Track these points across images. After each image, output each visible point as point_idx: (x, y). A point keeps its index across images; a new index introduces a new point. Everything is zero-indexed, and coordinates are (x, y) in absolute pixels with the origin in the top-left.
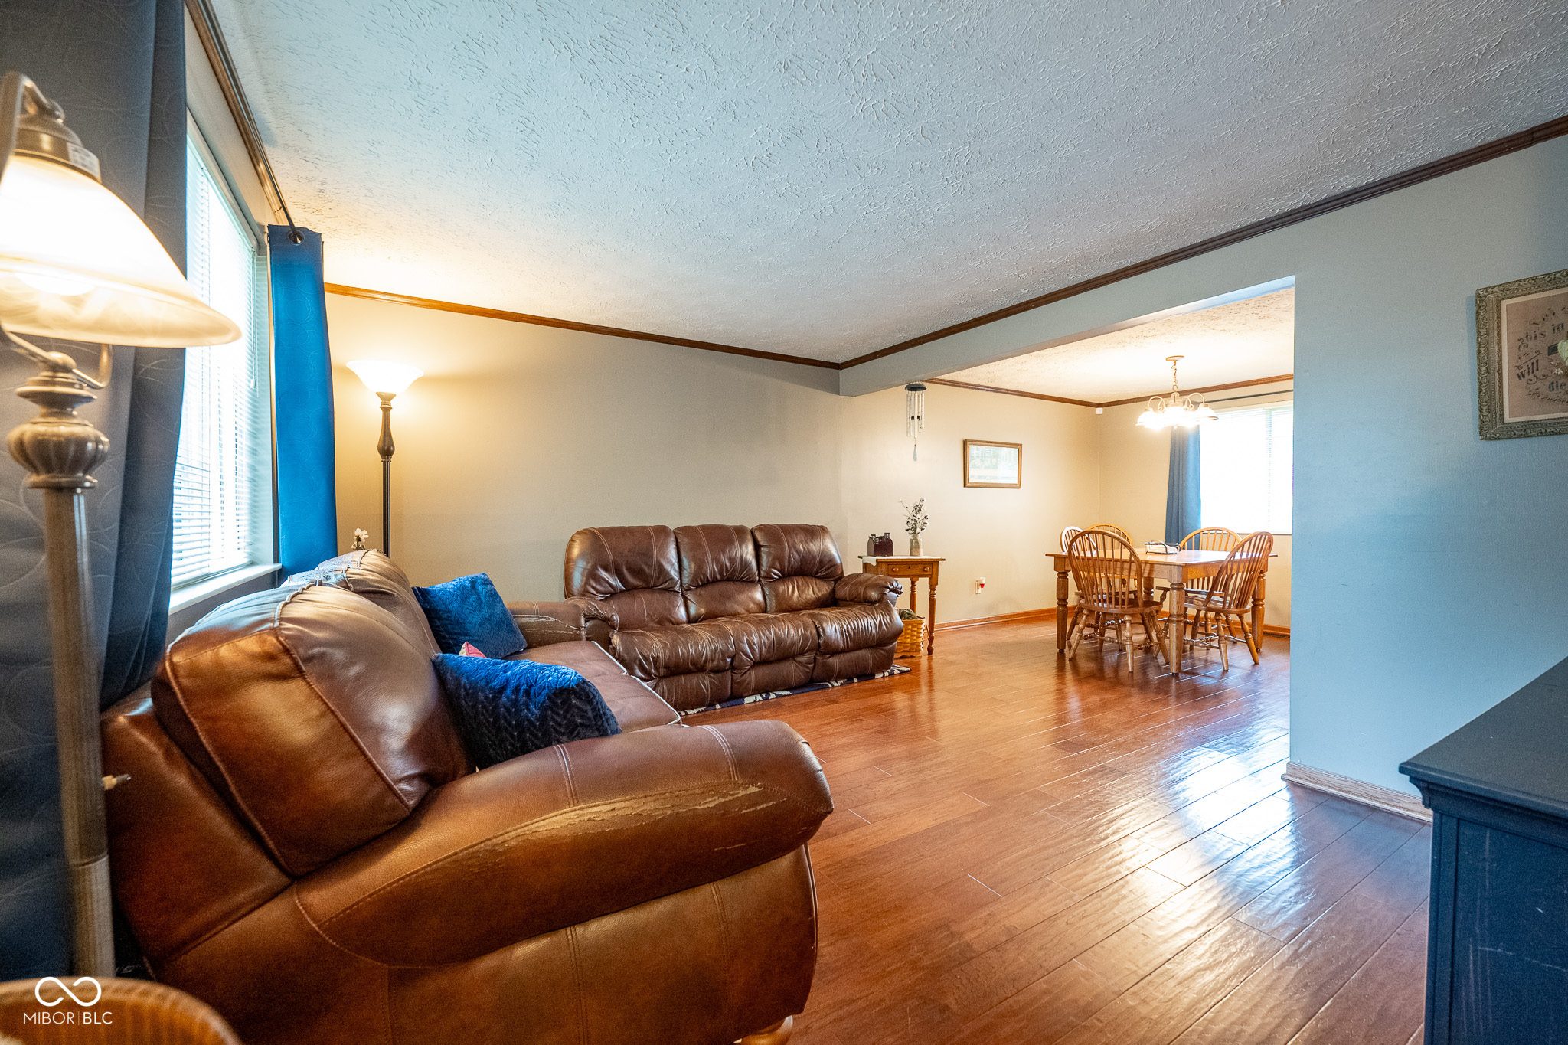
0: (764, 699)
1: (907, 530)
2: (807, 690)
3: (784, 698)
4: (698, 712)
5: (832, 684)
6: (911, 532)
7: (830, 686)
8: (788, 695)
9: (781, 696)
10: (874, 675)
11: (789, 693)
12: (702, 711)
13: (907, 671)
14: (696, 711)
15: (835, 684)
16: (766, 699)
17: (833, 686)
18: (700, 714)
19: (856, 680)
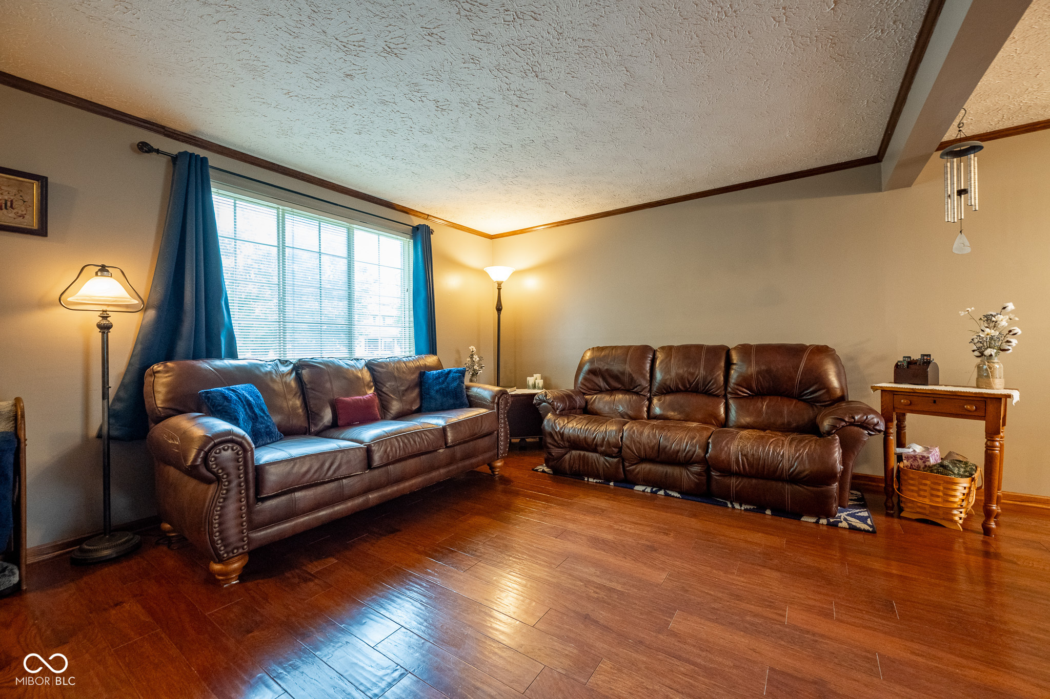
0: (652, 492)
1: (973, 351)
2: (699, 499)
3: (672, 499)
4: (596, 482)
5: (733, 505)
6: (977, 353)
7: (730, 506)
8: (676, 497)
9: (670, 496)
10: (802, 516)
11: (678, 495)
12: (599, 482)
13: (868, 531)
14: (595, 481)
15: (737, 506)
16: (655, 493)
17: (733, 507)
18: (598, 484)
19: (768, 512)
